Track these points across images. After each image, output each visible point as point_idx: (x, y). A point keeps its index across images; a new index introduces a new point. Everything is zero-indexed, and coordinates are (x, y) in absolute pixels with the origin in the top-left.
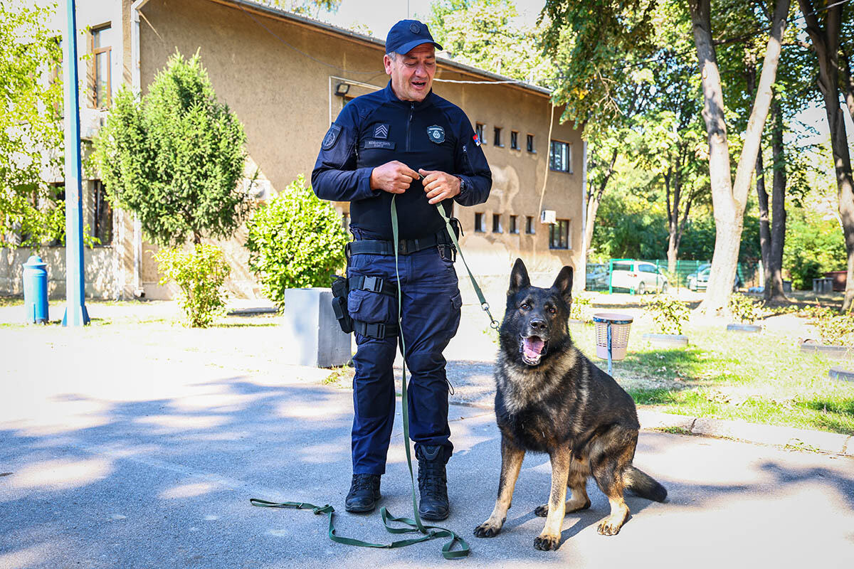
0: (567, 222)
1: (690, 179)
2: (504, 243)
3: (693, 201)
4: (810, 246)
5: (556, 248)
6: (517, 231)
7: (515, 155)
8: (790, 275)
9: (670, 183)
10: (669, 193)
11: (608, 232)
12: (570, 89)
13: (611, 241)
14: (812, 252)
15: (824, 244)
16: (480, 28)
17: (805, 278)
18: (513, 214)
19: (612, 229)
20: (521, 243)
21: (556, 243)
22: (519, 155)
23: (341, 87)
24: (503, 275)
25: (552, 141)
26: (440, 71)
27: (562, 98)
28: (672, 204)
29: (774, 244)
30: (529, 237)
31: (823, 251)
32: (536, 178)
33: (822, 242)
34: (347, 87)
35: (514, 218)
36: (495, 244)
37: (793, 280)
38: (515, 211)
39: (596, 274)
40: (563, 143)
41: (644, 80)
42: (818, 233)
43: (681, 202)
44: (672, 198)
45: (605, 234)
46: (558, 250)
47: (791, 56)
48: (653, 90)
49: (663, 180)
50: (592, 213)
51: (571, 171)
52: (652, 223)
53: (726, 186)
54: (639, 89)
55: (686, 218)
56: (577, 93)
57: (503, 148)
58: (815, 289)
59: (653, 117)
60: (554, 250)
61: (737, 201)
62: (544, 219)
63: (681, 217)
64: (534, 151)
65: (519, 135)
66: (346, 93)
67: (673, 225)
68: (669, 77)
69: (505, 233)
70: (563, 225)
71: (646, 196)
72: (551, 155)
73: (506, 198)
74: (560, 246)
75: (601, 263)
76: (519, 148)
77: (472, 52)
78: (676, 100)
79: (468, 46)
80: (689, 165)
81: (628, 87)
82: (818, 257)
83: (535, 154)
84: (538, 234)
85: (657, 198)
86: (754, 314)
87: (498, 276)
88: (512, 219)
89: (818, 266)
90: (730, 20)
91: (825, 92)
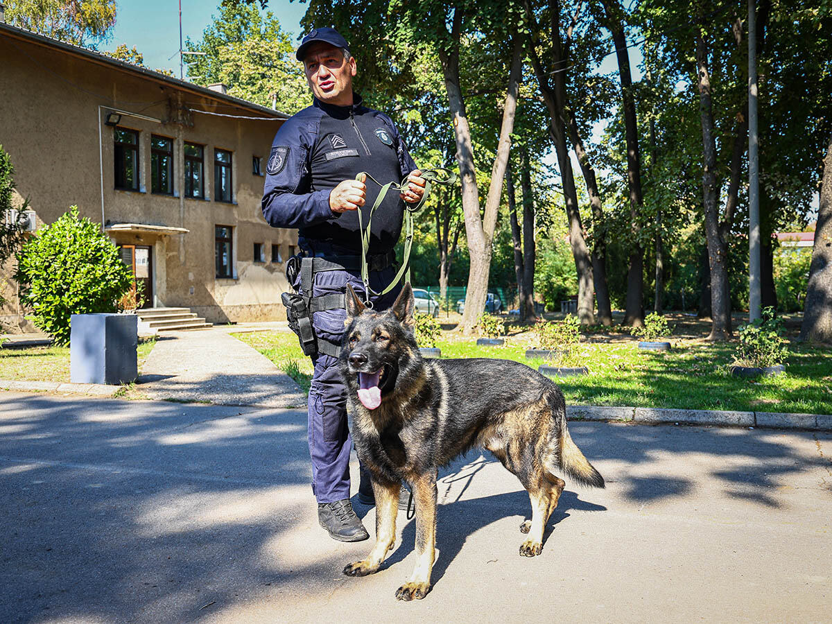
1: (457, 212)
3: (460, 232)
4: (559, 273)
8: (544, 298)
9: (440, 216)
10: (439, 225)
14: (561, 278)
15: (570, 270)
16: (256, 62)
17: (557, 301)
18: (291, 244)
23: (112, 117)
26: (215, 105)
28: (442, 234)
29: (526, 271)
31: (569, 276)
33: (568, 270)
34: (118, 116)
35: (292, 248)
36: (274, 273)
37: (546, 302)
41: (414, 120)
42: (565, 261)
43: (450, 233)
44: (442, 228)
48: (422, 129)
49: (433, 213)
52: (425, 253)
53: (477, 220)
54: (409, 127)
55: (454, 247)
58: (563, 310)
59: (422, 155)
61: (486, 233)
63: (450, 249)
66: (118, 123)
67: (443, 253)
68: (435, 119)
71: (420, 227)
77: (248, 84)
78: (442, 139)
79: (243, 78)
80: (456, 199)
82: (566, 283)
85: (430, 229)
86: (498, 330)
87: (278, 304)
89: (566, 289)
90: (481, 73)
91: (556, 141)
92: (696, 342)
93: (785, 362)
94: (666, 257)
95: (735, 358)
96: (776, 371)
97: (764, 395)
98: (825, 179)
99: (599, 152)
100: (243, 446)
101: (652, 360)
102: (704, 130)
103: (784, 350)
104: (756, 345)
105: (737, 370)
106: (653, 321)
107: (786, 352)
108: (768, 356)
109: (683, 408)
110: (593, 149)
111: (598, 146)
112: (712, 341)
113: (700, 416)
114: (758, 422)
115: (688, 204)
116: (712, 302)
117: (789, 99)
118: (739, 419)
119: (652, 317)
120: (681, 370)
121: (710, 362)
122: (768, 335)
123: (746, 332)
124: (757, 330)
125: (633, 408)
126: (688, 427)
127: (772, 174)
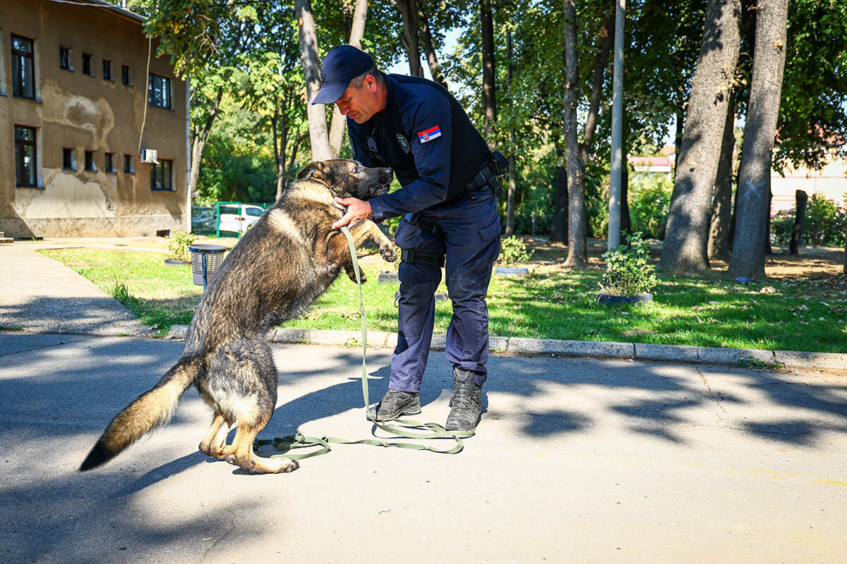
0: (170, 162)
1: (296, 123)
2: (99, 183)
3: (299, 146)
5: (159, 190)
6: (114, 170)
7: (108, 86)
9: (277, 126)
10: (276, 136)
11: (216, 175)
12: (164, 21)
13: (218, 183)
18: (108, 151)
19: (220, 171)
20: (118, 183)
21: (158, 185)
22: (113, 87)
24: (98, 218)
25: (150, 74)
27: (156, 30)
28: (279, 147)
30: (127, 177)
32: (133, 113)
35: (109, 155)
36: (88, 184)
37: (390, 224)
38: (110, 148)
39: (202, 217)
40: (164, 77)
41: (249, 18)
43: (288, 146)
44: (279, 141)
45: (212, 176)
46: (160, 192)
47: (383, 11)
48: (258, 29)
49: (269, 123)
50: (197, 154)
51: (173, 108)
52: (261, 166)
53: (322, 132)
54: (243, 26)
55: (293, 161)
56: (172, 26)
57: (94, 77)
59: (258, 58)
60: (156, 192)
61: (332, 147)
62: (145, 159)
63: (288, 163)
64: (131, 84)
65: (112, 64)
67: (281, 168)
68: (273, 18)
69: (100, 172)
70: (165, 166)
71: (254, 138)
72: (150, 88)
73: (100, 133)
74: (163, 188)
75: (209, 206)
76: (113, 79)
78: (281, 41)
80: (295, 109)
81: (233, 23)
83: (132, 86)
84: (137, 174)
85: (265, 141)
87: (93, 219)
88: (108, 157)
91: (408, 48)
92: (553, 268)
93: (652, 290)
94: (518, 179)
95: (602, 286)
96: (643, 300)
97: (637, 325)
98: (691, 101)
99: (453, 64)
100: (70, 382)
101: (511, 287)
102: (567, 44)
103: (652, 278)
104: (624, 272)
105: (603, 298)
106: (511, 245)
107: (654, 280)
108: (636, 285)
109: (558, 339)
110: (446, 60)
111: (452, 57)
112: (569, 267)
113: (577, 346)
114: (638, 354)
115: (543, 123)
116: (569, 227)
117: (655, 15)
118: (618, 351)
119: (510, 242)
120: (543, 298)
121: (571, 290)
122: (636, 263)
123: (614, 259)
124: (625, 257)
125: (507, 338)
126: (565, 359)
127: (634, 94)
